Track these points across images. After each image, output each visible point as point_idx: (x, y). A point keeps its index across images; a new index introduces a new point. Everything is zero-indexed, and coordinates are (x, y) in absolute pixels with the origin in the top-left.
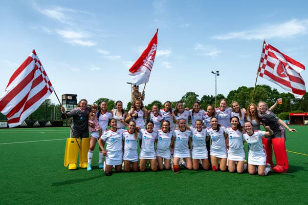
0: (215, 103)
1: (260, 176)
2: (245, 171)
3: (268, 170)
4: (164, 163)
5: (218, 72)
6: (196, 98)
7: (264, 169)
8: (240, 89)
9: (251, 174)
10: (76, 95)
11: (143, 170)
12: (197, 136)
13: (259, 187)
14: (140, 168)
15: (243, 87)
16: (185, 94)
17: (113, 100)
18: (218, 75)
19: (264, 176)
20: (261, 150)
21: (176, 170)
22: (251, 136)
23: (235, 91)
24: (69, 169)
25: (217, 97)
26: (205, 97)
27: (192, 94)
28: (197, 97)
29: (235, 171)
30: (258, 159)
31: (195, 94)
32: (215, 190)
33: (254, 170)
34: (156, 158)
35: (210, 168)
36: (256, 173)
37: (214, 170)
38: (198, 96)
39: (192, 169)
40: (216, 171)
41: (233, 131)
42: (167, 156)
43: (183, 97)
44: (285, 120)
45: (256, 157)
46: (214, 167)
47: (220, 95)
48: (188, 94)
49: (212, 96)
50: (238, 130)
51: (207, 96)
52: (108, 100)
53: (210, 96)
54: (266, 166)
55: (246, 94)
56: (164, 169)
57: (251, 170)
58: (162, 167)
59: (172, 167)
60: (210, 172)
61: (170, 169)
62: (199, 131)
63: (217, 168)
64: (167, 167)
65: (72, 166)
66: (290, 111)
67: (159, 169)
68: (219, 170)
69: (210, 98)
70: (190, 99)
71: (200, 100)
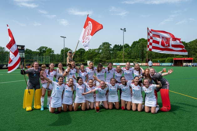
0: (122, 50)
1: (152, 113)
2: (143, 110)
3: (157, 109)
4: (89, 104)
5: (125, 29)
7: (155, 109)
8: (140, 40)
9: (147, 113)
10: (24, 46)
11: (76, 110)
12: (112, 89)
13: (152, 123)
14: (74, 109)
15: (142, 39)
16: (102, 44)
17: (51, 48)
18: (125, 31)
19: (155, 114)
20: (153, 97)
21: (98, 110)
22: (147, 88)
23: (137, 42)
24: (27, 110)
25: (124, 46)
26: (116, 46)
27: (107, 43)
28: (110, 46)
29: (137, 110)
30: (151, 103)
31: (109, 44)
32: (124, 126)
33: (149, 110)
34: (85, 102)
35: (120, 108)
36: (150, 112)
37: (123, 109)
38: (111, 45)
39: (109, 109)
40: (124, 110)
41: (135, 86)
42: (92, 100)
43: (101, 46)
44: (170, 62)
45: (150, 102)
46: (123, 107)
47: (126, 44)
48: (104, 44)
49: (121, 45)
50: (138, 85)
51: (117, 45)
52: (47, 47)
53: (120, 45)
54: (156, 107)
55: (144, 44)
56: (90, 109)
57: (147, 110)
58: (88, 108)
59: (95, 108)
60: (120, 111)
61: (94, 108)
62: (113, 86)
63: (124, 108)
64: (92, 107)
65: (29, 108)
66: (174, 57)
67: (86, 109)
68: (126, 109)
69: (120, 47)
70: (105, 47)
71: (113, 48)
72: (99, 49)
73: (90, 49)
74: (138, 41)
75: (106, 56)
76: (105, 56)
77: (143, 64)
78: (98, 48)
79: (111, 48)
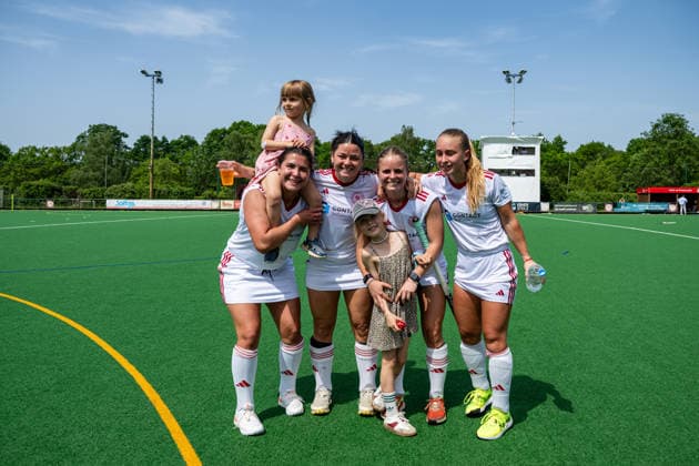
5: (159, 73)
6: (119, 140)
8: (236, 126)
15: (242, 123)
18: (160, 81)
23: (225, 132)
25: (179, 143)
26: (145, 140)
27: (109, 129)
28: (123, 139)
31: (118, 133)
38: (126, 136)
43: (82, 136)
47: (187, 138)
48: (97, 130)
49: (164, 139)
53: (160, 139)
55: (247, 139)
69: (160, 144)
71: (133, 147)
72: (74, 147)
73: (34, 148)
74: (227, 128)
75: (98, 173)
76: (91, 173)
77: (225, 204)
78: (68, 145)
79: (126, 147)
